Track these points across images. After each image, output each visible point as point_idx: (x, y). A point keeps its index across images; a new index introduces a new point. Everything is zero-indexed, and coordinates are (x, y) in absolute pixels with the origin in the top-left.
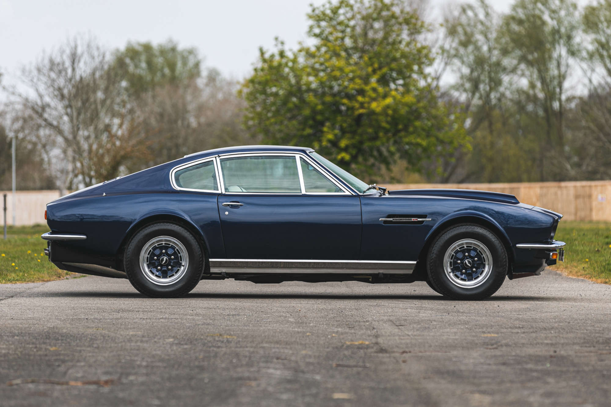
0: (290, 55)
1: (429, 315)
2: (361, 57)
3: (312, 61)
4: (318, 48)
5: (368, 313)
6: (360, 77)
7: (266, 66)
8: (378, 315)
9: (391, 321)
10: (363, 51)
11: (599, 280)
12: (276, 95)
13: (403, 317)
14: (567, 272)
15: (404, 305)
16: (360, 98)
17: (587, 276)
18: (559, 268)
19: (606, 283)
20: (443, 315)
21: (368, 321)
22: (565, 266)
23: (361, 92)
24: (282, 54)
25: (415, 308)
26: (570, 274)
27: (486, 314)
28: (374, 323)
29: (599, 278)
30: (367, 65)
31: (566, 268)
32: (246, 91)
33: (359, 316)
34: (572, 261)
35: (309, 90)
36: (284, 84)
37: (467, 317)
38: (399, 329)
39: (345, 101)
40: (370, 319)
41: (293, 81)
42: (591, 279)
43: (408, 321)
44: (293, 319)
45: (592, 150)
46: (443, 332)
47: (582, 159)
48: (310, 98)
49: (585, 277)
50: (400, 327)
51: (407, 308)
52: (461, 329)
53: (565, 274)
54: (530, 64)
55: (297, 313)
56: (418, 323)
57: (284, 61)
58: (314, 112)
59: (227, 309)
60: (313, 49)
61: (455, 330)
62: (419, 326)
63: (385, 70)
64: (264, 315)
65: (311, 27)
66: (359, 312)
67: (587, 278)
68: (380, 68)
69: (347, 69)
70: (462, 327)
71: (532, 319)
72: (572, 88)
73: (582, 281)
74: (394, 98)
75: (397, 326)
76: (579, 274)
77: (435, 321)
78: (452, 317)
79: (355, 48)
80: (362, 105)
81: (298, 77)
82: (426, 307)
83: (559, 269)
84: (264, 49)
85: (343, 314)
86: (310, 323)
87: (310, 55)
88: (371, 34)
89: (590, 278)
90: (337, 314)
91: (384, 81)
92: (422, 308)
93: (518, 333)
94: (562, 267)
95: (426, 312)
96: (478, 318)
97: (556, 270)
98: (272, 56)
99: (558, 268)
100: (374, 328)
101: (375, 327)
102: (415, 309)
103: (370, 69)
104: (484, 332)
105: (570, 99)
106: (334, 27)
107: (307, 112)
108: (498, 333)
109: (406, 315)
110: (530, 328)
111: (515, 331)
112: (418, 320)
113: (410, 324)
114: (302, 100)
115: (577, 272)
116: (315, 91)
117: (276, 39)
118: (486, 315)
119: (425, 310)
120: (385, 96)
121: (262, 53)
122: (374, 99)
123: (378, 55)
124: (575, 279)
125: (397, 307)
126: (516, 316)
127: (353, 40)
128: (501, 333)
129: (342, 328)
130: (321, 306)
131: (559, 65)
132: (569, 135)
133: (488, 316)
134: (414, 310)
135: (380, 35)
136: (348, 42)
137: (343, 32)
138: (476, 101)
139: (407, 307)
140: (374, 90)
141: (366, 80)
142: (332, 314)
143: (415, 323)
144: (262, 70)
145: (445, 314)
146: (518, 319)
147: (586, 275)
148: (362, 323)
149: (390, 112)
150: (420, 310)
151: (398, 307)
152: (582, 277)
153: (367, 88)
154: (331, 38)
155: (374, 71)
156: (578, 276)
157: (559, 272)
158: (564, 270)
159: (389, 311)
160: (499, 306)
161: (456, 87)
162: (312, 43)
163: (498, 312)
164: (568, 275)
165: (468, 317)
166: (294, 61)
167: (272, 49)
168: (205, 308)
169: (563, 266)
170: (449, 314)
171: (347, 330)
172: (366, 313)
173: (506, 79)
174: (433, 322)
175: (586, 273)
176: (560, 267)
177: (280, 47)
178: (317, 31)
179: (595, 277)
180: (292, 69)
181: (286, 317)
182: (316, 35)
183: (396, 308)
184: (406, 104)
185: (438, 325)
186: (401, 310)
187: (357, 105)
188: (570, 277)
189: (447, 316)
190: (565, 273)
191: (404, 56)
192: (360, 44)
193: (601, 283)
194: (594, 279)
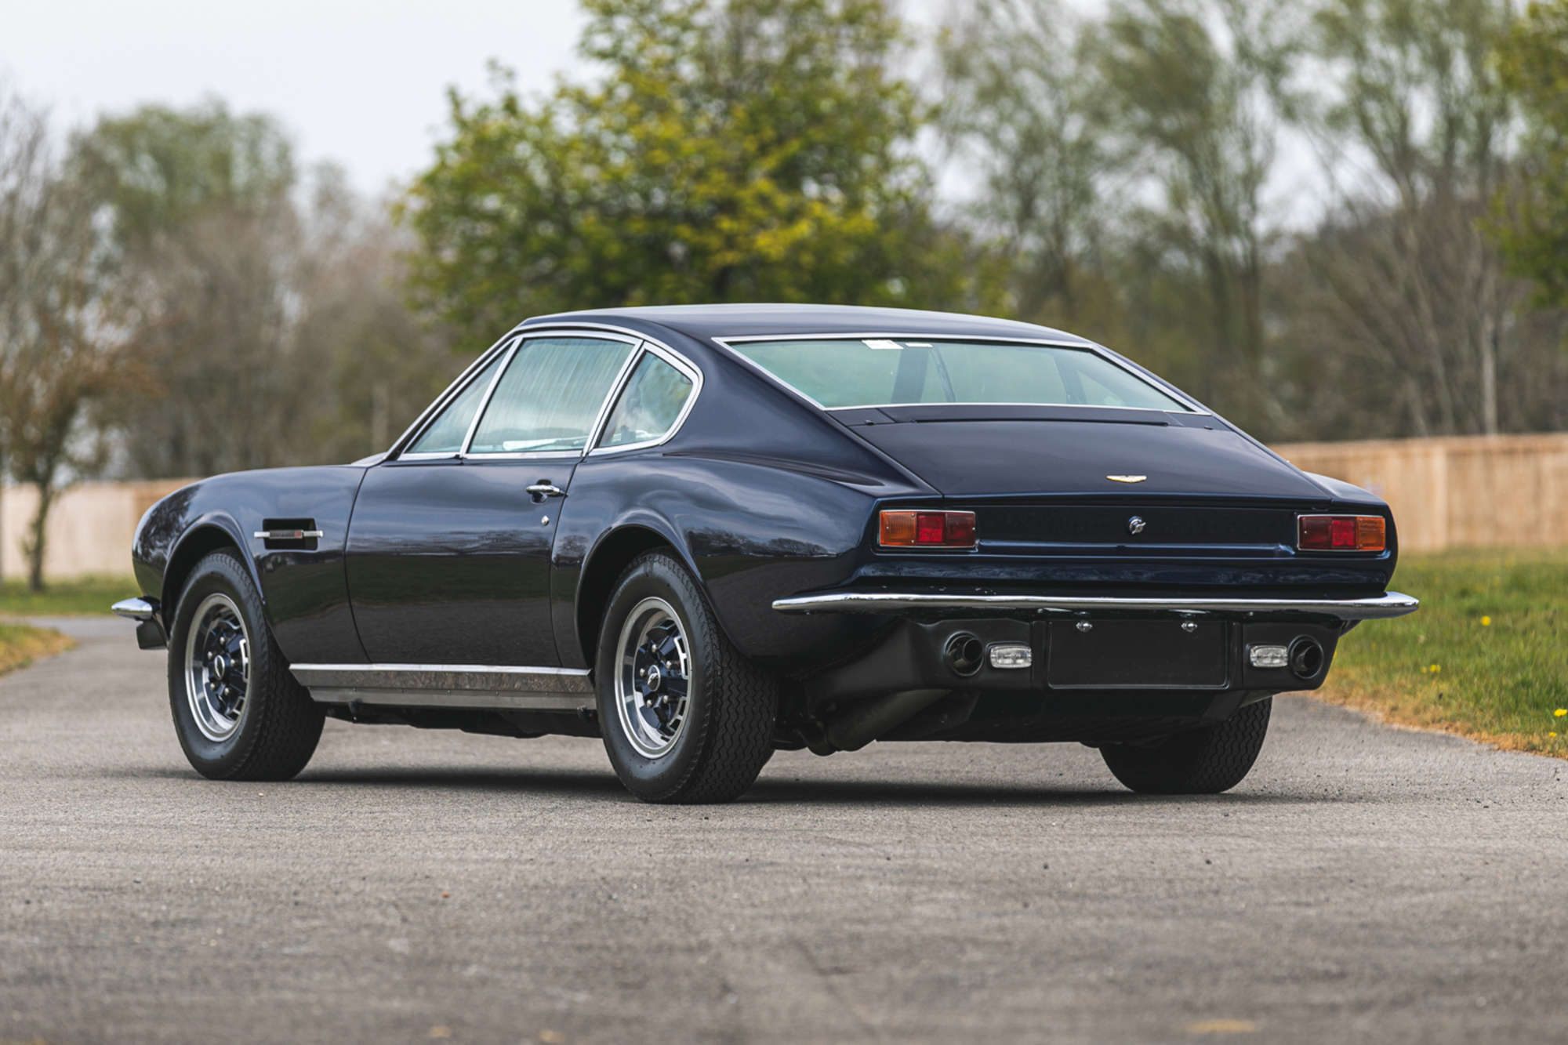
0: (530, 106)
1: (950, 913)
2: (726, 113)
3: (594, 124)
4: (610, 92)
5: (708, 901)
6: (723, 166)
7: (470, 138)
8: (748, 912)
9: (799, 945)
10: (730, 95)
11: (1507, 740)
12: (496, 218)
13: (846, 927)
14: (1383, 710)
15: (849, 861)
16: (726, 224)
17: (1458, 724)
18: (1350, 694)
19: (1532, 749)
20: (1005, 913)
21: (704, 947)
22: (1370, 690)
23: (728, 206)
24: (511, 106)
25: (895, 879)
26: (1393, 717)
27: (1170, 902)
28: (728, 955)
29: (1504, 730)
30: (744, 132)
31: (1375, 694)
32: (416, 204)
33: (673, 918)
34: (1389, 672)
35: (585, 202)
36: (517, 187)
37: (1100, 919)
38: (831, 989)
39: (685, 231)
40: (714, 936)
41: (540, 176)
42: (1476, 734)
43: (866, 947)
44: (405, 941)
45: (1334, 365)
46: (1018, 1011)
47: (1309, 388)
48: (586, 221)
49: (1451, 726)
50: (836, 979)
51: (861, 878)
52: (1091, 987)
53: (1377, 718)
54: (1169, 140)
55: (432, 910)
56: (907, 953)
57: (514, 124)
58: (599, 262)
59: (169, 891)
60: (595, 92)
61: (1064, 997)
62: (913, 973)
63: (794, 146)
64: (298, 924)
65: (589, 32)
66: (676, 897)
67: (1457, 730)
68: (780, 141)
69: (689, 145)
70: (1093, 977)
71: (1363, 926)
72: (1284, 203)
73: (1447, 740)
74: (819, 222)
75: (822, 972)
76: (1428, 716)
77: (976, 943)
78: (1043, 922)
79: (710, 88)
80: (730, 242)
81: (556, 170)
82: (935, 872)
83: (1350, 699)
84: (464, 92)
85: (612, 912)
86: (466, 963)
87: (587, 106)
88: (750, 52)
89: (1470, 731)
90: (588, 912)
91: (789, 176)
92: (920, 873)
93: (1333, 1008)
94: (1361, 692)
95: (934, 895)
96: (1148, 926)
97: (1341, 701)
98: (484, 112)
99: (1346, 697)
100: (726, 989)
101: (732, 978)
102: (892, 883)
103: (750, 145)
104: (1189, 1007)
105: (1274, 236)
106: (652, 33)
107: (579, 263)
108: (1250, 1011)
109: (856, 910)
110: (1374, 981)
111: (1319, 995)
112: (908, 939)
113: (876, 962)
114: (568, 230)
115: (1417, 711)
116: (602, 207)
117: (493, 65)
118: (1174, 909)
119: (932, 885)
120: (792, 217)
121: (455, 100)
122: (762, 226)
123: (771, 106)
124: (1418, 733)
125: (823, 871)
126: (1292, 909)
127: (702, 65)
128: (1268, 1009)
129: (591, 990)
130: (533, 873)
131: (1247, 145)
132: (1273, 329)
133: (1180, 913)
134: (888, 888)
135: (776, 54)
136: (688, 71)
137: (675, 43)
138: (1031, 243)
139: (860, 872)
140: (764, 200)
141: (740, 173)
142: (570, 909)
143: (894, 955)
144: (458, 147)
145: (1009, 905)
146: (1303, 929)
147: (1453, 720)
148: (681, 959)
149: (807, 259)
150: (913, 883)
151: (827, 873)
152: (1438, 725)
153: (745, 195)
154: (643, 61)
155: (763, 150)
156: (1426, 724)
157: (1352, 709)
158: (1370, 702)
159: (793, 890)
160: (1208, 862)
161: (978, 211)
162: (593, 76)
163: (1217, 892)
164: (1387, 721)
165: (1106, 921)
166: (544, 123)
167: (482, 93)
168: (85, 889)
169: (1364, 687)
170: (1026, 905)
171: (612, 1003)
172: (703, 904)
173: (1104, 185)
174: (969, 947)
175: (1449, 713)
176: (1354, 694)
177: (504, 86)
178: (603, 42)
179: (1486, 725)
180: (539, 146)
181: (381, 929)
182: (603, 55)
183: (818, 875)
184: (850, 240)
185: (991, 963)
186: (837, 889)
187: (714, 241)
188: (1396, 726)
189: (1019, 917)
190: (1377, 715)
191: (843, 106)
192: (724, 75)
193: (1516, 748)
194: (1484, 735)
